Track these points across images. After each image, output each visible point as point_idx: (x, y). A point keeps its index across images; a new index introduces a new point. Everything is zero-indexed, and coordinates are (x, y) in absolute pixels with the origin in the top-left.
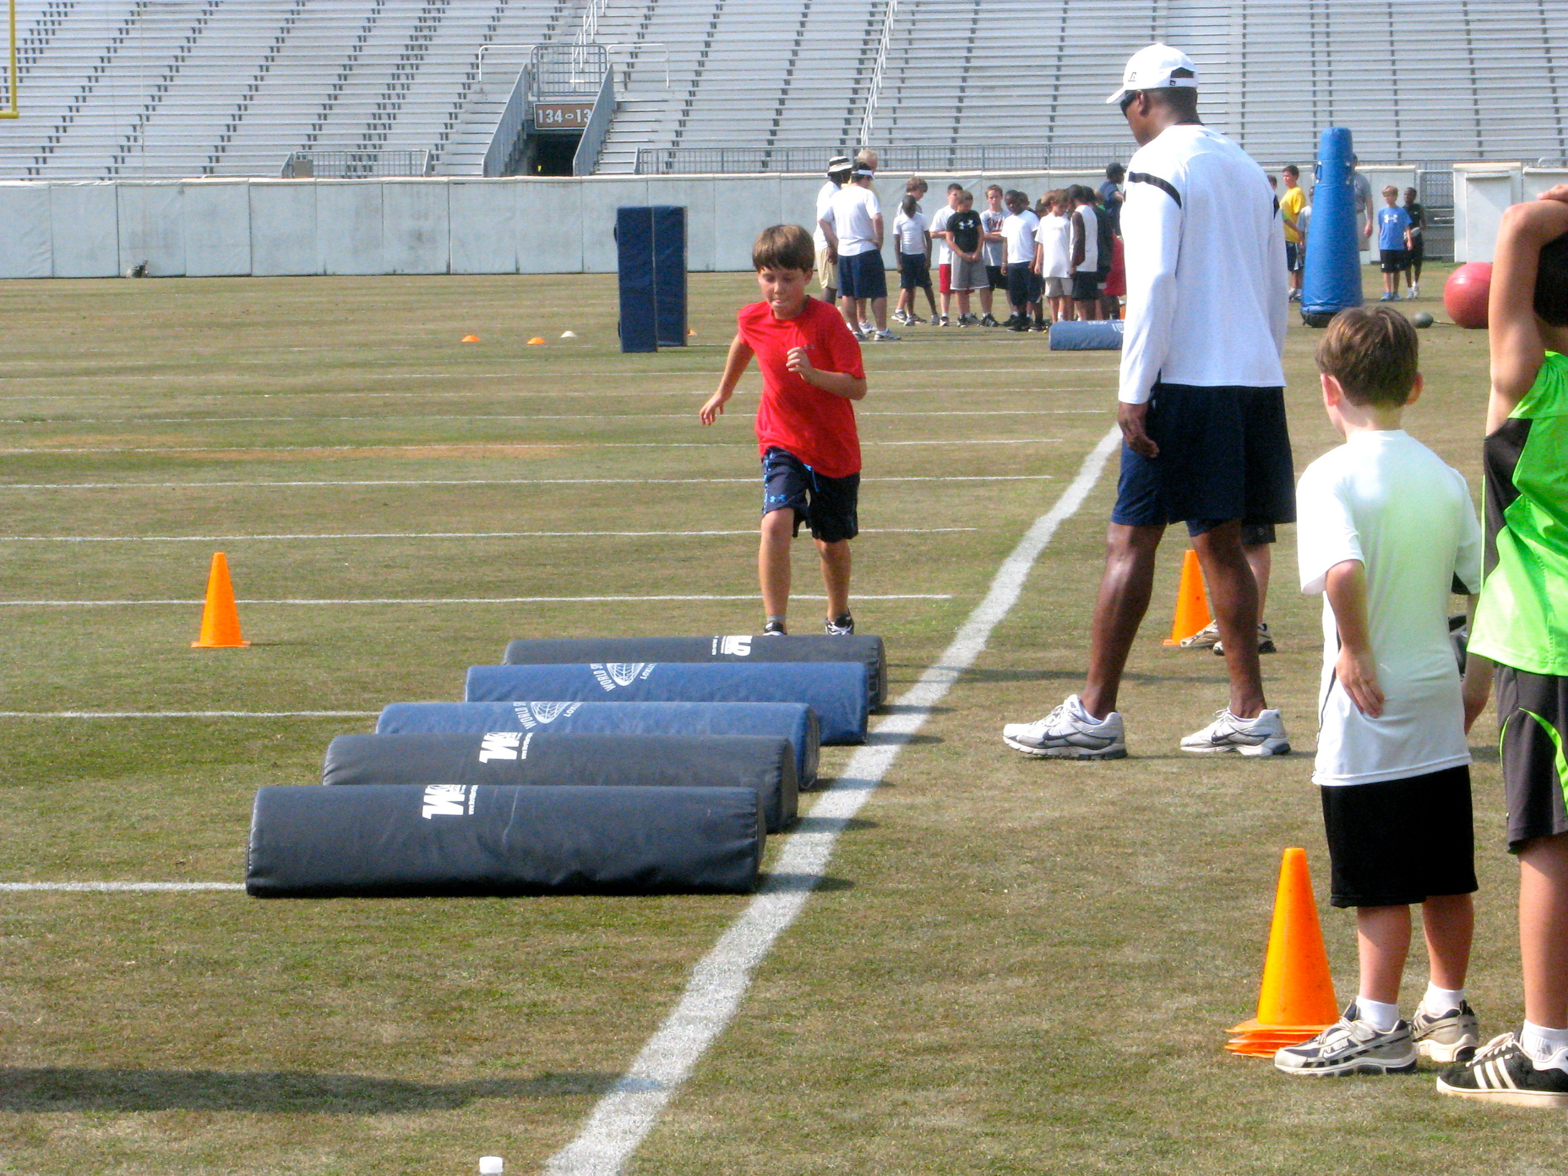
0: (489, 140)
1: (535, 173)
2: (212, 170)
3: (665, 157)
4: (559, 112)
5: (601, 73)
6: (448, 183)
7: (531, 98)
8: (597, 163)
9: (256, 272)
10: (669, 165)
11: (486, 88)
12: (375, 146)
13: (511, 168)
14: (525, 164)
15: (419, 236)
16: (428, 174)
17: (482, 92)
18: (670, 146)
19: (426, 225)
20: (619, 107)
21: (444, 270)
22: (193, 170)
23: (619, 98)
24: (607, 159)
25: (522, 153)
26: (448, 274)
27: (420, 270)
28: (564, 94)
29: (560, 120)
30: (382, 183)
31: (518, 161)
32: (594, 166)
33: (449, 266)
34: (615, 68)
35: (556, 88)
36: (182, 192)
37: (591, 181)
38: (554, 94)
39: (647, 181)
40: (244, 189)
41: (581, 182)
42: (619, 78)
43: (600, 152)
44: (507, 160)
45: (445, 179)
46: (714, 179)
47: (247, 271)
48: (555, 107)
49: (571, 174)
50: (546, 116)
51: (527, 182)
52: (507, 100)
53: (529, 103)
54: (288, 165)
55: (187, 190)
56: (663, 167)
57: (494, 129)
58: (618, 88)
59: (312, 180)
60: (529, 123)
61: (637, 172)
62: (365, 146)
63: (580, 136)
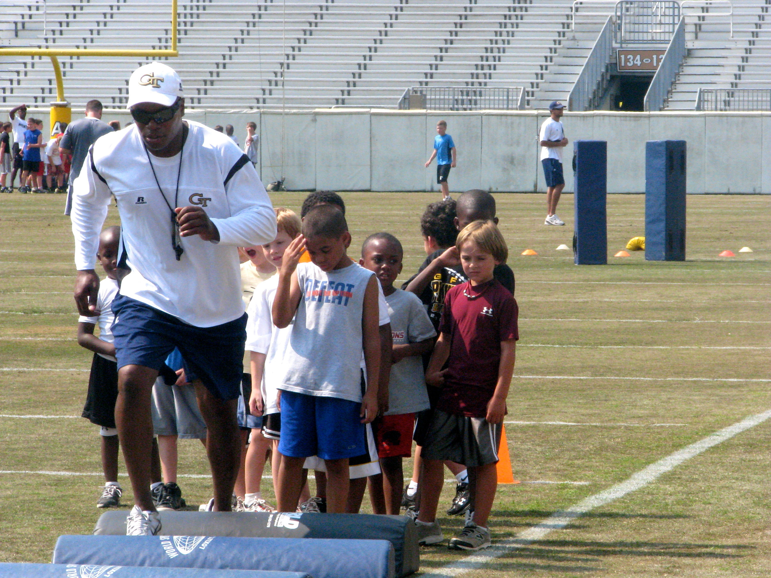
0: (576, 79)
1: (617, 108)
2: (343, 102)
3: (723, 96)
4: (638, 57)
5: (674, 24)
6: (537, 116)
7: (615, 45)
8: (665, 101)
9: (374, 188)
10: (727, 103)
11: (578, 35)
12: (480, 84)
13: (594, 104)
14: (608, 100)
15: (512, 160)
16: (522, 108)
17: (574, 39)
18: (729, 87)
19: (518, 151)
20: (689, 53)
21: (531, 188)
22: (328, 102)
23: (689, 45)
24: (676, 97)
25: (606, 91)
26: (535, 192)
27: (512, 188)
28: (644, 42)
29: (639, 63)
30: (482, 115)
31: (601, 98)
32: (663, 104)
33: (536, 186)
34: (687, 20)
35: (637, 36)
36: (315, 120)
37: (658, 116)
38: (634, 41)
39: (705, 116)
40: (368, 117)
41: (649, 117)
42: (690, 28)
43: (669, 92)
44: (591, 96)
45: (535, 112)
46: (762, 116)
47: (367, 187)
48: (635, 53)
49: (642, 110)
50: (627, 60)
51: (609, 116)
52: (593, 45)
53: (613, 49)
54: (405, 98)
55: (318, 118)
56: (721, 105)
57: (580, 70)
58: (689, 37)
59: (423, 111)
60: (611, 66)
61: (698, 108)
62: (473, 84)
63: (652, 77)
